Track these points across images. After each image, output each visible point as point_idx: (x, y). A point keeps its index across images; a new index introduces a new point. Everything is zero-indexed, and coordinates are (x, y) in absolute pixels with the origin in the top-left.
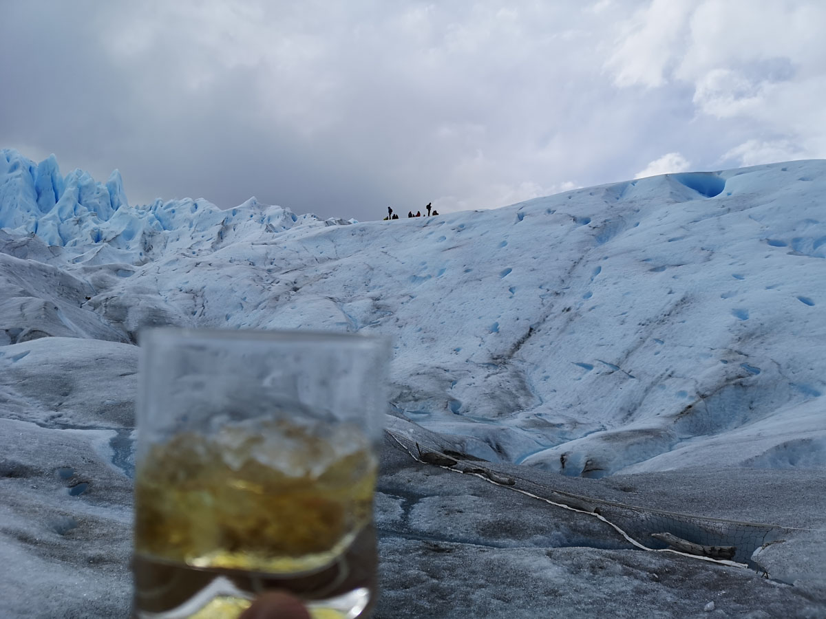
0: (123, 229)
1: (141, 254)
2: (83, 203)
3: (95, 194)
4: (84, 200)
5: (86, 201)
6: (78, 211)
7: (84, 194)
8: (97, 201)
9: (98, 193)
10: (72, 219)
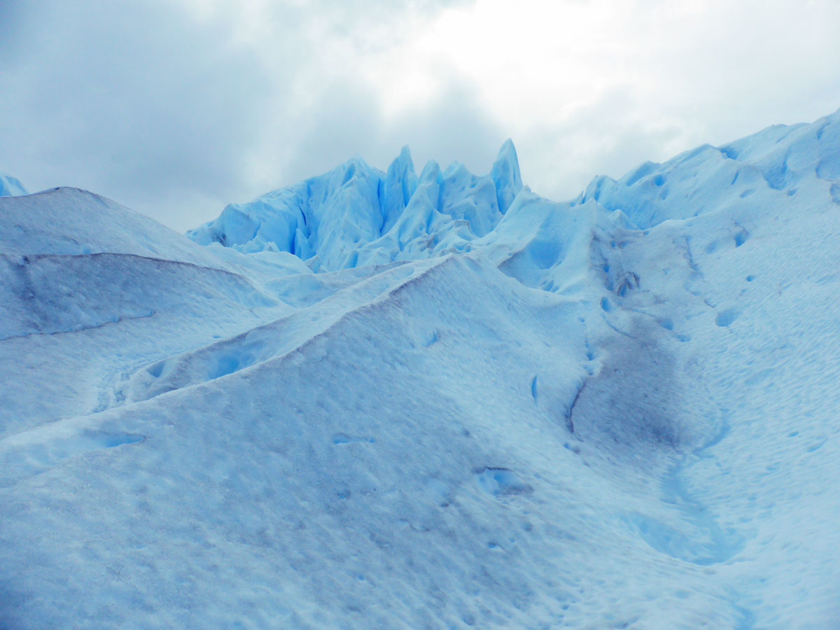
0: (530, 236)
1: (605, 305)
2: (445, 209)
3: (467, 188)
4: (447, 203)
5: (449, 206)
6: (434, 224)
7: (447, 195)
8: (470, 200)
9: (473, 186)
10: (419, 239)
